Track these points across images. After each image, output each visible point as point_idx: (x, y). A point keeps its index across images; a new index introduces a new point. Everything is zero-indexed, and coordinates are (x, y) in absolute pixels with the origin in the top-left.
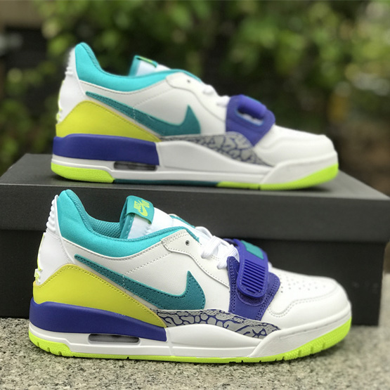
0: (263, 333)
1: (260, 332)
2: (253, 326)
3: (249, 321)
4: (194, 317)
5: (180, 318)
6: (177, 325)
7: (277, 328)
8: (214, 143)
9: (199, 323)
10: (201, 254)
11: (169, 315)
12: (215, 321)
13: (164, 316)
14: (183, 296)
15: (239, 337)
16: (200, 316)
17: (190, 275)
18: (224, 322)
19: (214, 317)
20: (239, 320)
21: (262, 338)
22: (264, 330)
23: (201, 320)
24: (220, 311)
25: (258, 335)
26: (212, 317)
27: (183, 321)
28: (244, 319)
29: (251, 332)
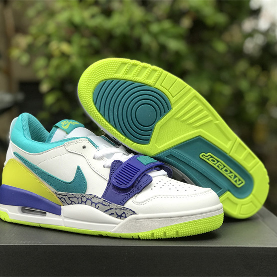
0: (124, 215)
1: (122, 214)
2: (116, 209)
3: (113, 205)
4: (78, 198)
5: (69, 199)
6: (69, 204)
7: (134, 213)
9: (81, 203)
10: (93, 156)
11: (62, 196)
12: (91, 202)
13: (60, 197)
14: (71, 183)
15: (106, 216)
16: (81, 198)
17: (78, 168)
18: (96, 204)
19: (90, 200)
20: (106, 203)
21: (123, 219)
22: (124, 213)
23: (82, 201)
24: (95, 196)
25: (120, 216)
26: (89, 200)
27: (72, 201)
28: (110, 203)
29: (115, 213)
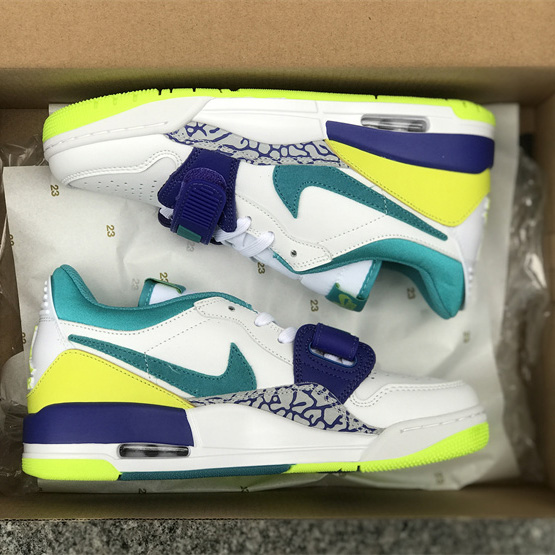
0: (191, 130)
1: (195, 132)
2: (206, 141)
3: (211, 147)
4: (289, 155)
5: (308, 153)
6: (311, 143)
7: (170, 136)
8: (279, 402)
9: (282, 146)
11: (323, 157)
12: (260, 149)
13: (329, 157)
14: (305, 185)
16: (281, 156)
18: (248, 148)
19: (261, 155)
20: (227, 150)
22: (190, 134)
23: (279, 150)
24: (252, 162)
25: (198, 127)
26: (264, 154)
27: (303, 149)
28: (218, 150)
29: (208, 132)
